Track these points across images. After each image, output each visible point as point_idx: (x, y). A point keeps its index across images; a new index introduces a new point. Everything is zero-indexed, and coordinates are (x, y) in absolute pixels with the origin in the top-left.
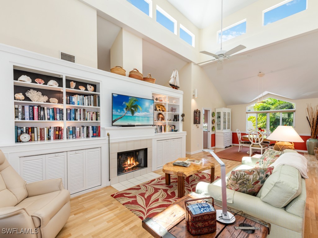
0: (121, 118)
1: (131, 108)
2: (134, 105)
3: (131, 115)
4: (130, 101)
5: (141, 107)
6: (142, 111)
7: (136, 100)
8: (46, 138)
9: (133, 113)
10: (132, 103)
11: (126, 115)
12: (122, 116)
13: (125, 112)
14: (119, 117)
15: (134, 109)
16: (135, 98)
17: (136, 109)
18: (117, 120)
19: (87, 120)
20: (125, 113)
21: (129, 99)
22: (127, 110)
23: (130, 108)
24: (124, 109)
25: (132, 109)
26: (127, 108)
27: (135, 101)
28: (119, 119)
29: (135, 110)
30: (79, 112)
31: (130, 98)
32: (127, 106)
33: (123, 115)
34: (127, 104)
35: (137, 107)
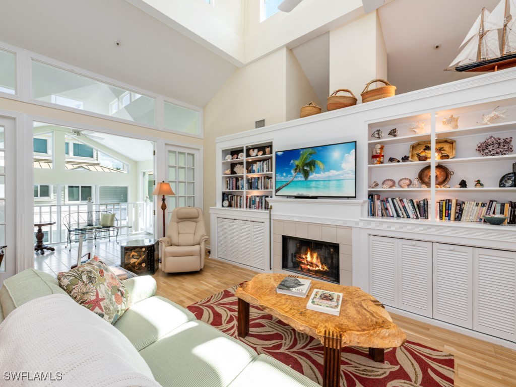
0: (288, 184)
1: (303, 167)
2: (308, 161)
3: (303, 179)
4: (301, 156)
5: (323, 163)
6: (324, 169)
7: (313, 152)
8: (239, 206)
9: (306, 174)
10: (306, 158)
11: (295, 179)
12: (288, 183)
13: (294, 176)
14: (285, 183)
15: (308, 169)
16: (310, 150)
17: (312, 167)
18: (281, 189)
19: (267, 189)
20: (292, 177)
21: (301, 154)
22: (296, 172)
23: (301, 168)
24: (292, 172)
25: (305, 168)
26: (296, 169)
27: (310, 154)
28: (284, 187)
29: (311, 169)
30: (260, 181)
31: (301, 152)
32: (297, 166)
33: (290, 181)
34: (297, 162)
35: (315, 164)
